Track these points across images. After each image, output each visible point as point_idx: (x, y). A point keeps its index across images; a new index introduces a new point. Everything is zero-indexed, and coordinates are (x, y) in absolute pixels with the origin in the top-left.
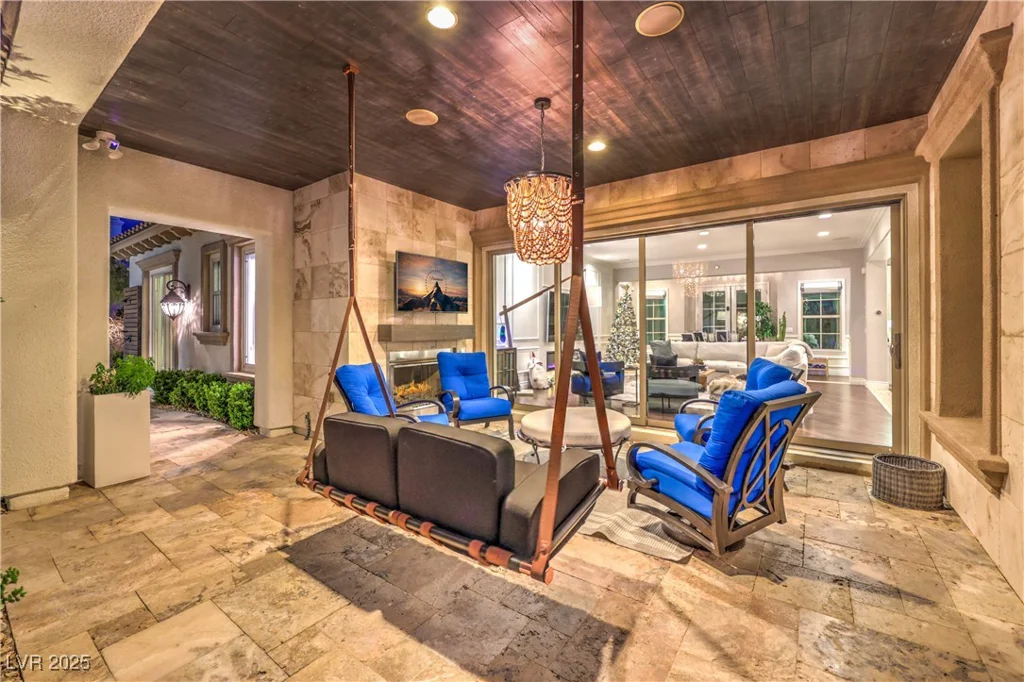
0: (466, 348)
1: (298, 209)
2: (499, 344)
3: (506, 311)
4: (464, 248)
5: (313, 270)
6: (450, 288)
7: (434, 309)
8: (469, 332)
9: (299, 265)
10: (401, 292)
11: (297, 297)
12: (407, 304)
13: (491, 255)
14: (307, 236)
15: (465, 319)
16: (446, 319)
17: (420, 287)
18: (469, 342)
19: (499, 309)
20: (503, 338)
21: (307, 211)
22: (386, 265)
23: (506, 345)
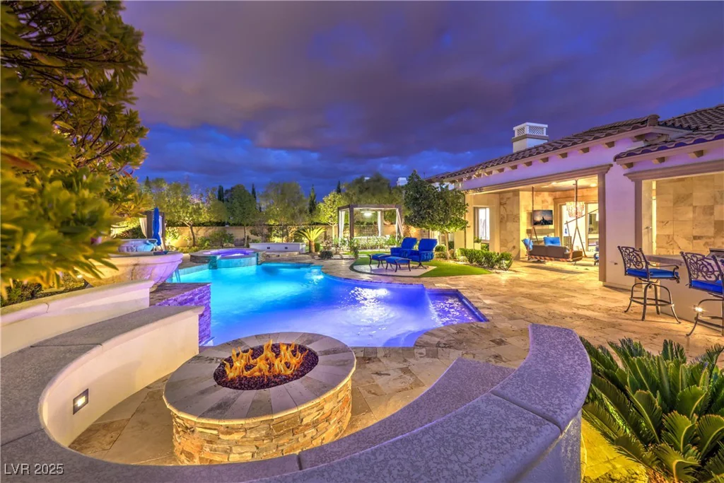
0: (552, 236)
1: (502, 199)
2: (564, 235)
3: (567, 223)
4: (551, 204)
5: (507, 215)
6: (547, 218)
7: (542, 224)
8: (553, 231)
9: (502, 213)
10: (534, 221)
11: (501, 222)
12: (536, 223)
13: (561, 206)
14: (505, 206)
15: (551, 227)
16: (545, 227)
17: (538, 219)
18: (553, 234)
19: (564, 222)
20: (566, 232)
21: (505, 200)
22: (528, 213)
23: (567, 235)
